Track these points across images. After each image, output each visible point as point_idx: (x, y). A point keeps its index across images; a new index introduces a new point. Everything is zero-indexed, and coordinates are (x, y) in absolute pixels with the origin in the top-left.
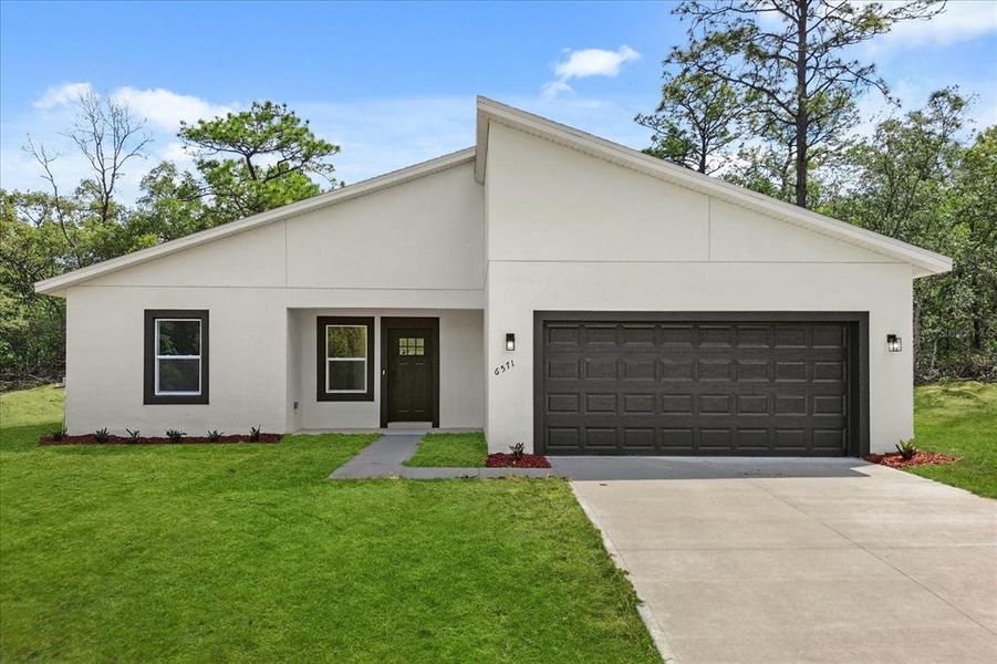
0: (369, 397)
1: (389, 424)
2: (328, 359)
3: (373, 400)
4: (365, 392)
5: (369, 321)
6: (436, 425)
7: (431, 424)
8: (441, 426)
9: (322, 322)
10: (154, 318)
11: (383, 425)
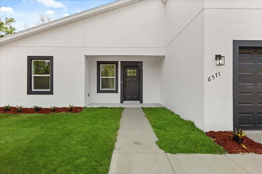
0: (116, 92)
1: (124, 102)
2: (101, 77)
3: (118, 93)
4: (115, 89)
5: (116, 63)
6: (141, 102)
7: (139, 102)
8: (143, 103)
9: (99, 63)
10: (31, 60)
11: (122, 102)
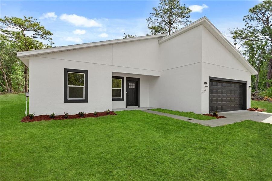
3: (124, 100)
4: (122, 98)
5: (123, 78)
7: (137, 106)
8: (140, 107)
10: (67, 72)
11: (126, 107)
